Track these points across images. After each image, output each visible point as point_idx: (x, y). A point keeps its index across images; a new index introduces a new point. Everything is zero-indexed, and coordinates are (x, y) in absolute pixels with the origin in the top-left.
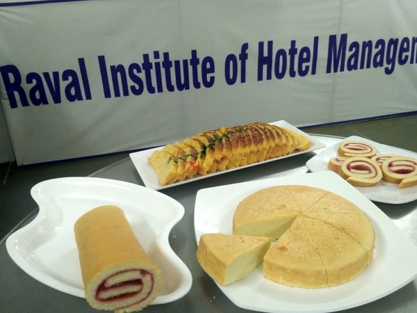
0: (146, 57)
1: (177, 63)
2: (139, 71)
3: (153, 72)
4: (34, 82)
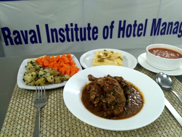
0: (67, 26)
3: (70, 32)
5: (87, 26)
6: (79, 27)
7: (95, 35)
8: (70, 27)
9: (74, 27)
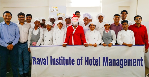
0: (60, 57)
1: (66, 59)
2: (58, 60)
3: (61, 61)
4: (38, 60)
5: (69, 58)
6: (65, 58)
7: (73, 63)
8: (61, 58)
9: (63, 58)
